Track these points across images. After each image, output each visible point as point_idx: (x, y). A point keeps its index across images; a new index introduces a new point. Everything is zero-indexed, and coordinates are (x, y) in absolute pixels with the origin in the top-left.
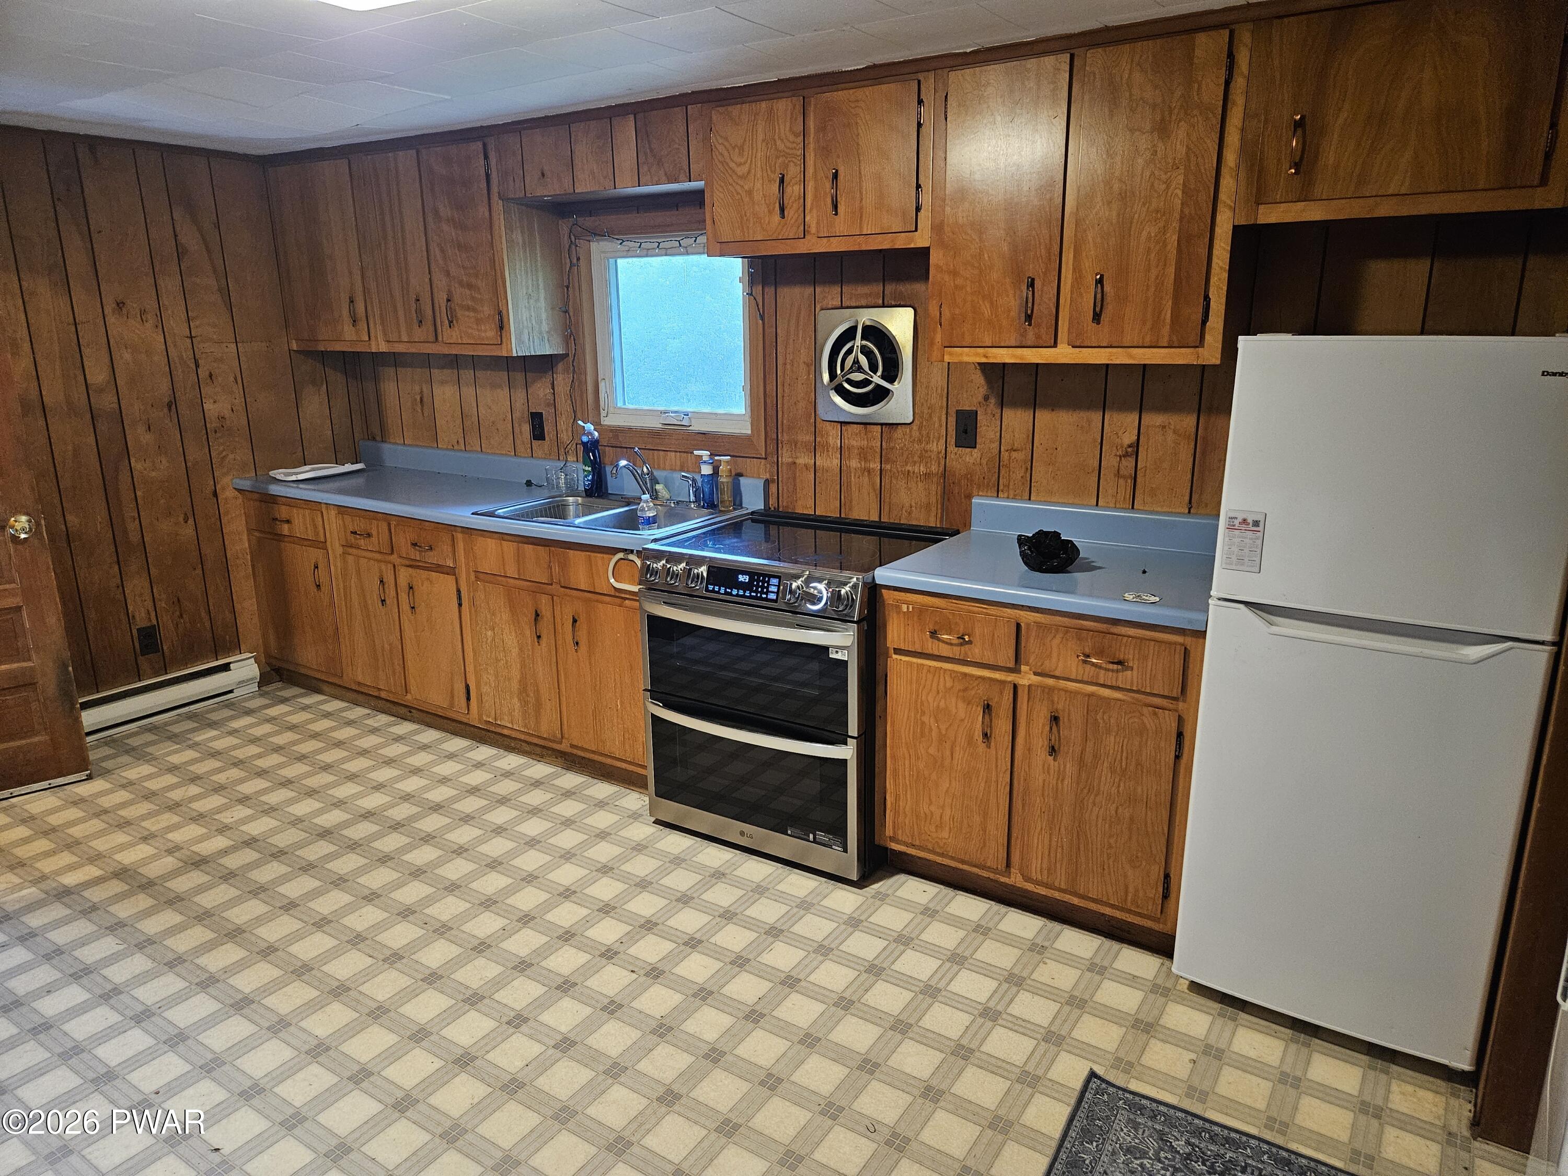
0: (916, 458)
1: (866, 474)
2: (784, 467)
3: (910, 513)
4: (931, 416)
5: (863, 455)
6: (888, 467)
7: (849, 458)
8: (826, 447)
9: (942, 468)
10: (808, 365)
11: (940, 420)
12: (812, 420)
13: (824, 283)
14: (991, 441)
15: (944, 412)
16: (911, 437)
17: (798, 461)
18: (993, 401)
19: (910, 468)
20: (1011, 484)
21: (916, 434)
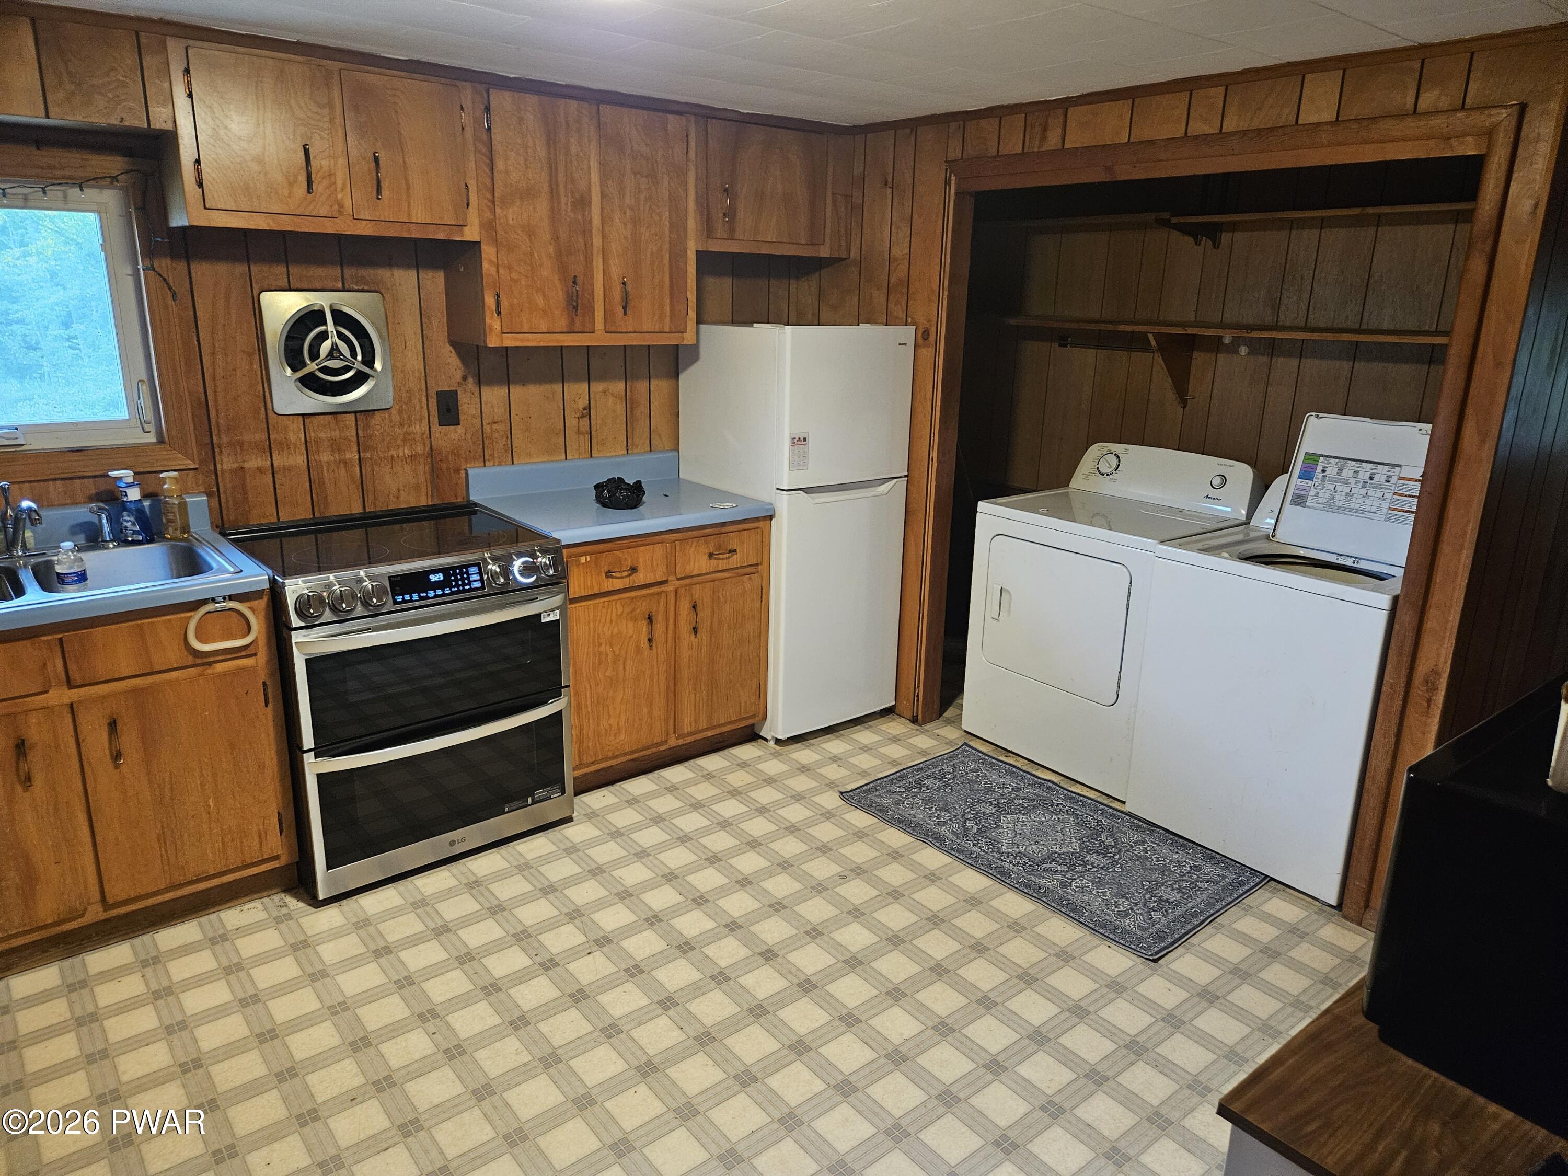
0: (399, 442)
1: (342, 465)
2: (227, 475)
3: (398, 498)
4: (410, 400)
5: (336, 446)
6: (368, 455)
7: (318, 451)
8: (285, 446)
9: (428, 448)
10: (250, 355)
11: (420, 402)
12: (263, 416)
13: (262, 260)
14: (474, 417)
15: (424, 394)
16: (391, 421)
17: (246, 465)
18: (470, 380)
19: (394, 453)
20: (496, 452)
21: (396, 418)
